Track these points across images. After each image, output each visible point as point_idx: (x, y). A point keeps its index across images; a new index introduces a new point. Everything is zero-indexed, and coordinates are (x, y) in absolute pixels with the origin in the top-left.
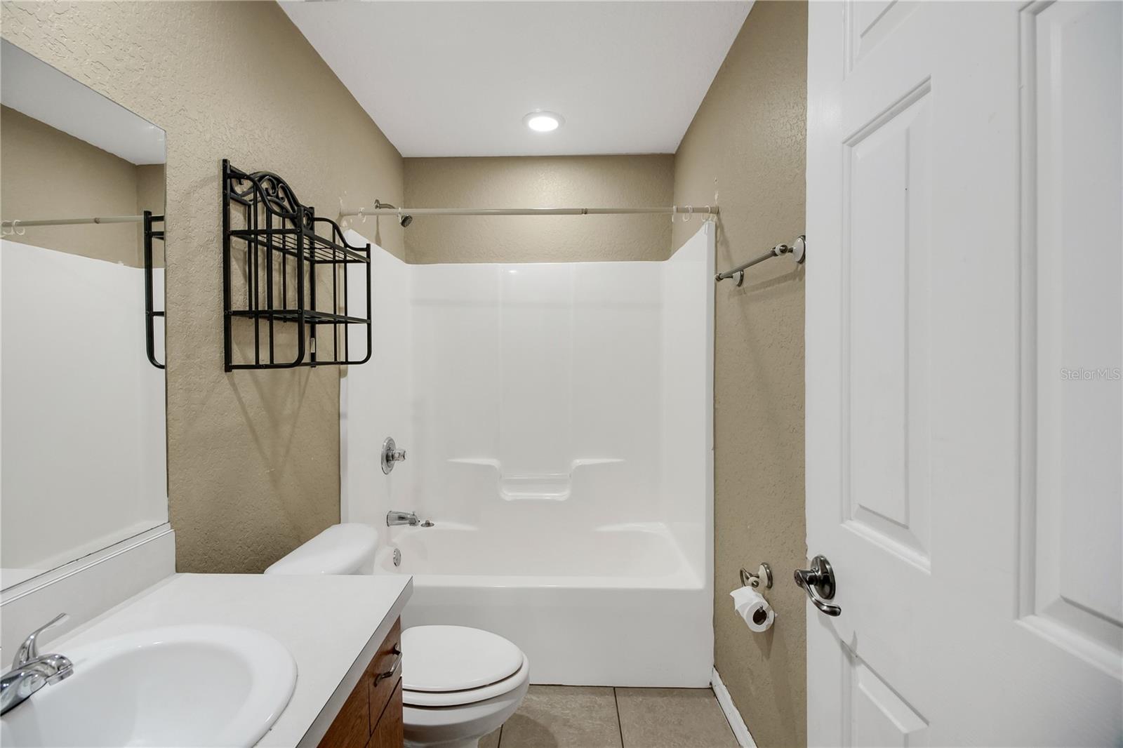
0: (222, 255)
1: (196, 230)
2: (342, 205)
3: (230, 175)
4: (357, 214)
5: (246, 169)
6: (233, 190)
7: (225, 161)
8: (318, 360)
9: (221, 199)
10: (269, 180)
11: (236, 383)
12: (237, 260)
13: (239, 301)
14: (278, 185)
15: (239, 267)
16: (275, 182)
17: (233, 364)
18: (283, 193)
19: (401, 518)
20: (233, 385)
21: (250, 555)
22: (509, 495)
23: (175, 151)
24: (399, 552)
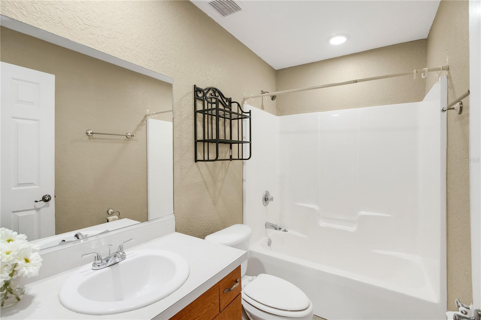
0: (194, 120)
1: (184, 112)
2: (245, 95)
3: (197, 90)
4: (250, 98)
5: (203, 87)
6: (197, 96)
7: (195, 86)
8: (233, 158)
9: (194, 100)
10: (212, 90)
11: (199, 166)
12: (199, 121)
13: (200, 137)
14: (216, 91)
15: (201, 124)
16: (215, 90)
17: (197, 159)
18: (218, 94)
19: (272, 226)
20: (198, 167)
21: (204, 230)
22: (323, 224)
23: (176, 85)
24: (271, 240)
